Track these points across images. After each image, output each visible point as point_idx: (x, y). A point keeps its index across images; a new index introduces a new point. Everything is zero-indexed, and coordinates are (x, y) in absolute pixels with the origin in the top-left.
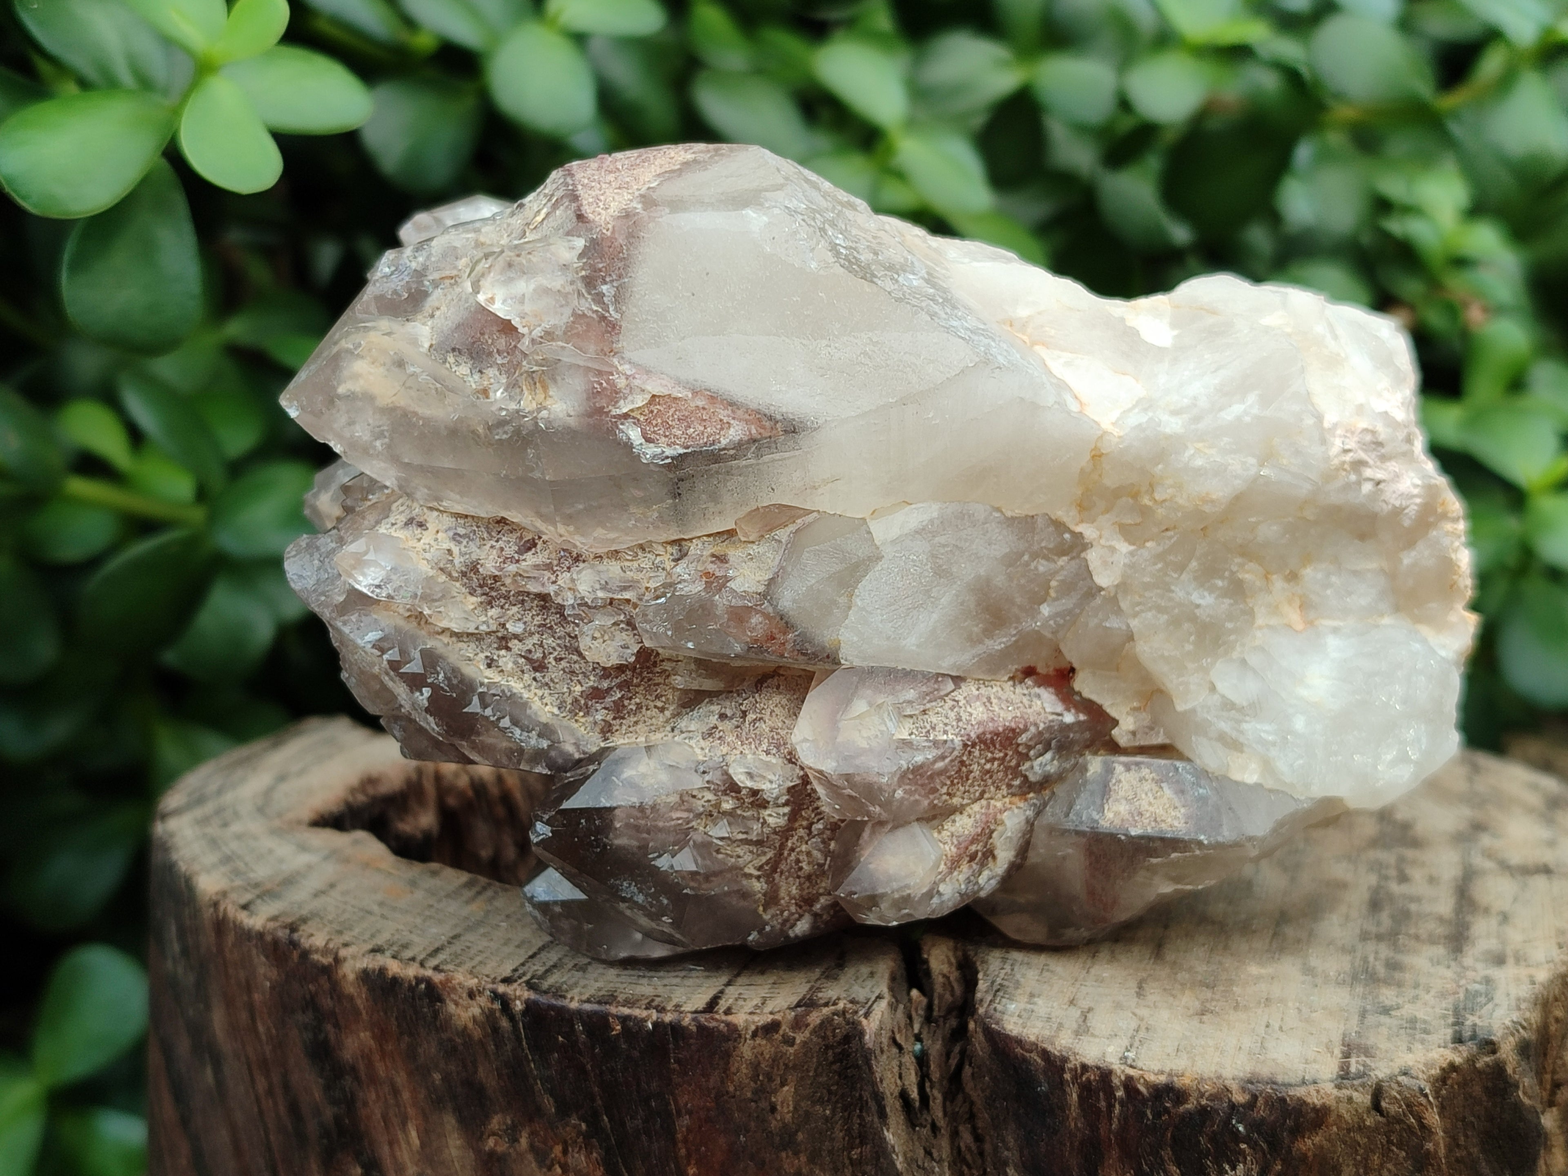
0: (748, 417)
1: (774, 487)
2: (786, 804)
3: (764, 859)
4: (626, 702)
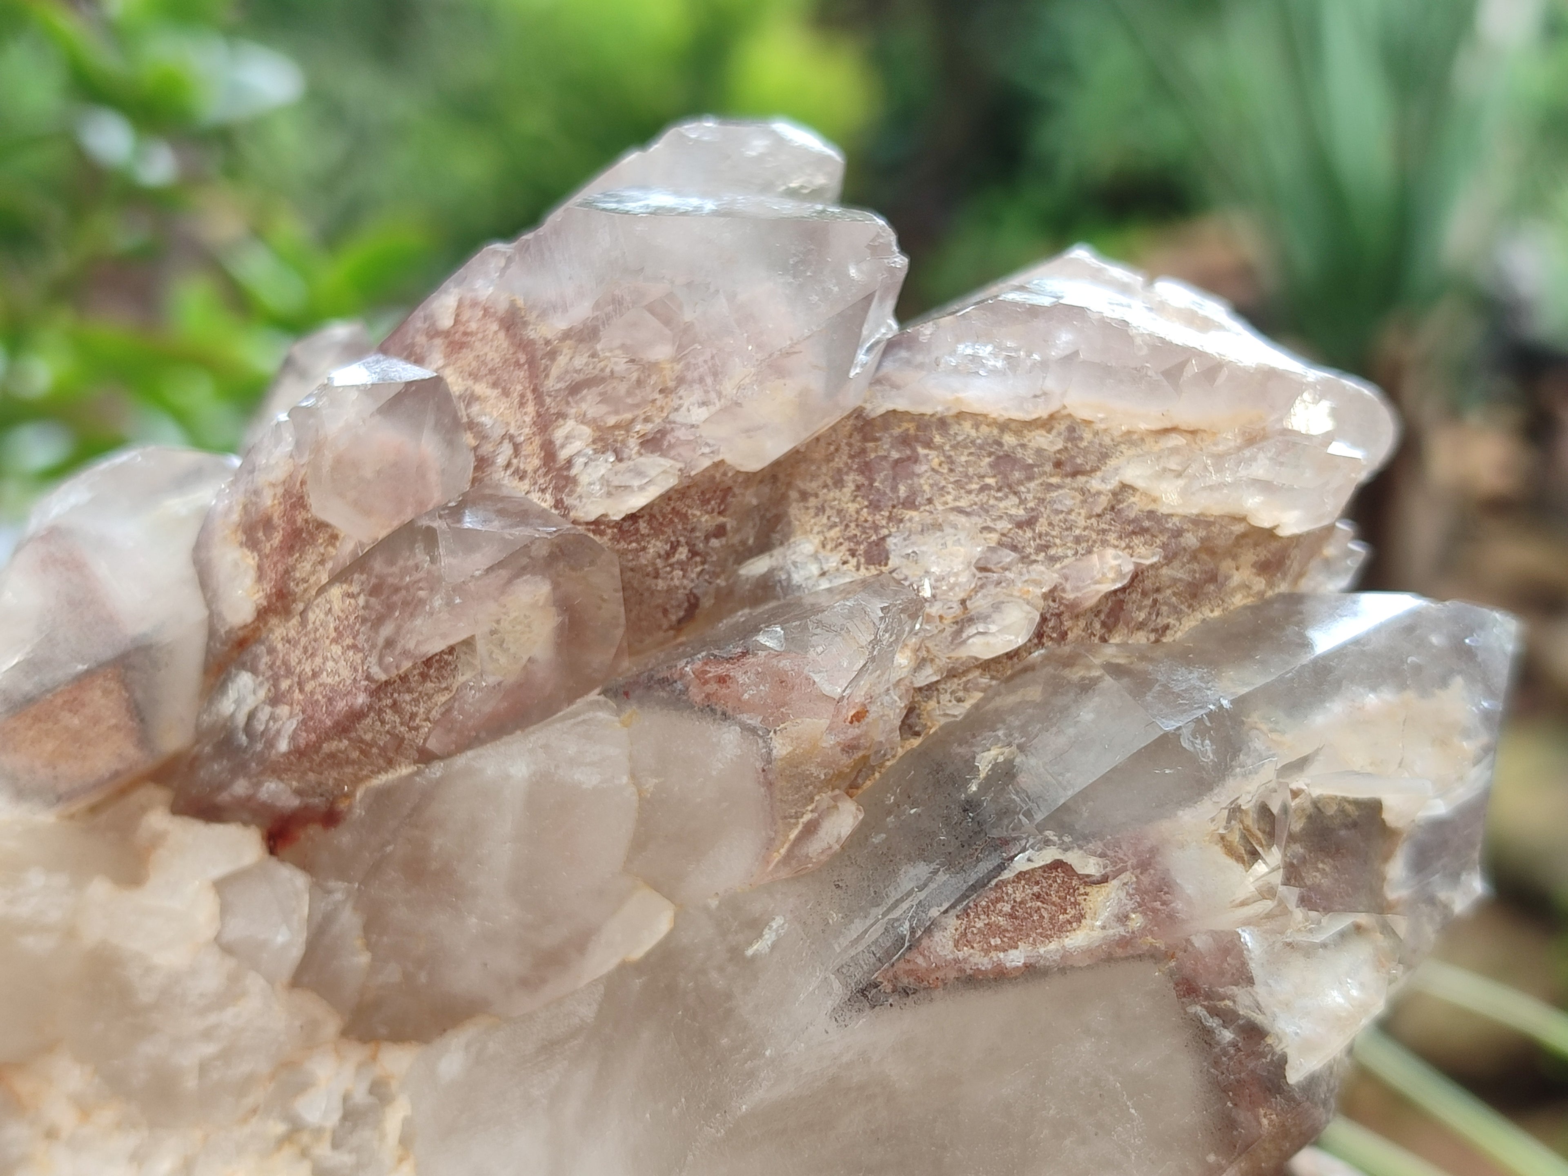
0: (938, 975)
1: (839, 892)
2: (569, 463)
3: (554, 372)
4: (860, 479)
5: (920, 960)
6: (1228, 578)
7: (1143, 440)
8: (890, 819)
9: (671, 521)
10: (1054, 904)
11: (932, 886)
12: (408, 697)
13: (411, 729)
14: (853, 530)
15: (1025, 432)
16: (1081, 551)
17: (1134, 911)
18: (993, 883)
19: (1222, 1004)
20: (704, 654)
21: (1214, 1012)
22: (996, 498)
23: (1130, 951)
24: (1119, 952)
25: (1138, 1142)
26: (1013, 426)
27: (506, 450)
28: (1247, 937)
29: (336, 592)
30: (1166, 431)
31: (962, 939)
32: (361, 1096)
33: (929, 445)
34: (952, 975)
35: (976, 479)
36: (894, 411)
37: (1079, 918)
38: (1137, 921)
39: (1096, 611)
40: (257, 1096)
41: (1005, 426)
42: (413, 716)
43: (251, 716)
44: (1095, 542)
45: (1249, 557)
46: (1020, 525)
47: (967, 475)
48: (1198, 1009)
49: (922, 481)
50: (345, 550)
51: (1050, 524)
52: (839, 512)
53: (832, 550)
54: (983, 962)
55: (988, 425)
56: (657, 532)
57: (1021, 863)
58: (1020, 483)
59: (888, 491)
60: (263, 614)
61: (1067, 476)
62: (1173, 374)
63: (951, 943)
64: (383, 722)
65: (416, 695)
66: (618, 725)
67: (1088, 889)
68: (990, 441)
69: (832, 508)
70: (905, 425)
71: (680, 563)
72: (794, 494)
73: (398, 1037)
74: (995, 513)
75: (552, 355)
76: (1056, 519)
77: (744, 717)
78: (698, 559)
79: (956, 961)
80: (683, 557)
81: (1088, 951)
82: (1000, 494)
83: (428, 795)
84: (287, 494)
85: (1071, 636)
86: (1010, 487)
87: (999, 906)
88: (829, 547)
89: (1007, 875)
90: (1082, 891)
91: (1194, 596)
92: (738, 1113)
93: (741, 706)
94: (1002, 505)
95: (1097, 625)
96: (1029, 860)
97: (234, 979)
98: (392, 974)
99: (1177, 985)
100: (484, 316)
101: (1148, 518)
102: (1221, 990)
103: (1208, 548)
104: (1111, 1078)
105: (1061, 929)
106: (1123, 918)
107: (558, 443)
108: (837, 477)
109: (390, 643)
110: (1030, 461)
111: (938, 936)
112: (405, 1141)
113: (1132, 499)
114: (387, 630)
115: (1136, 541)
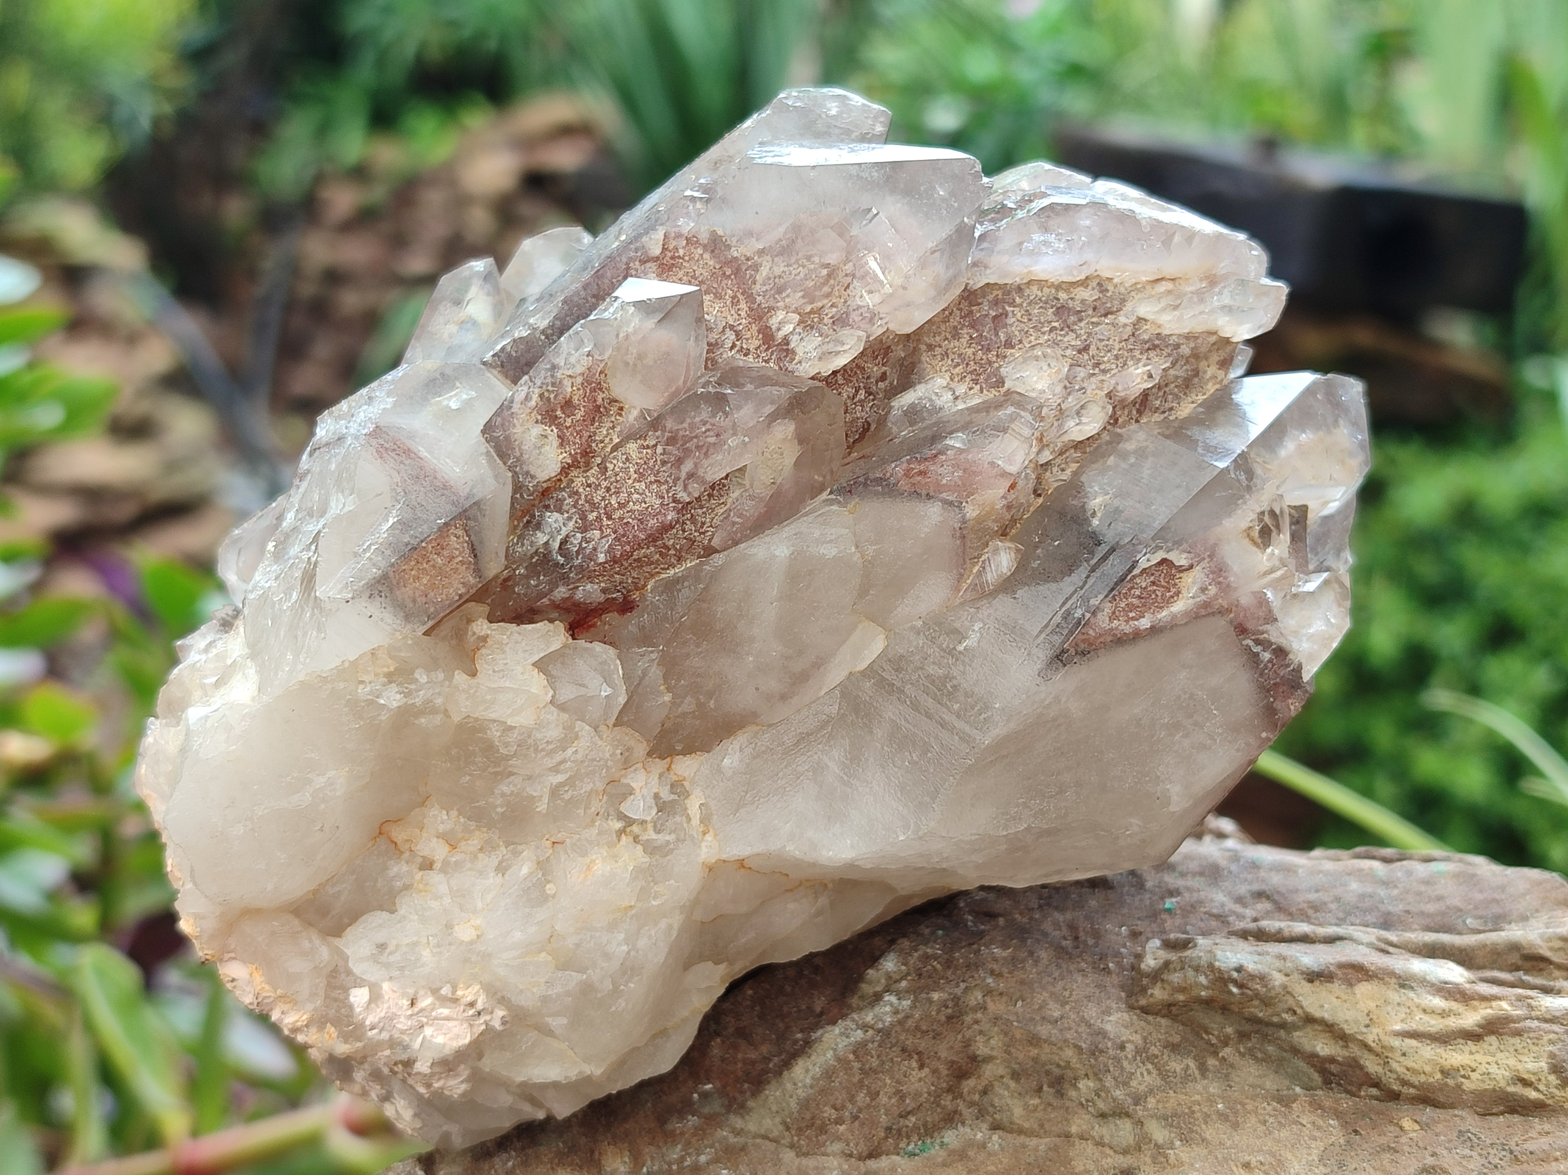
0: (1101, 640)
2: (786, 340)
3: (759, 279)
4: (972, 332)
5: (1091, 632)
6: (1205, 372)
7: (1144, 287)
8: (1039, 551)
9: (856, 373)
10: (1163, 587)
11: (1087, 587)
12: (700, 511)
13: (701, 533)
14: (972, 366)
15: (1072, 289)
16: (1120, 365)
17: (1210, 584)
18: (1129, 578)
19: (1262, 637)
20: (908, 457)
21: (1258, 642)
22: (1061, 335)
23: (1210, 610)
24: (1203, 612)
25: (1220, 731)
26: (1064, 286)
27: (731, 336)
28: (1269, 595)
29: (632, 447)
30: (1157, 281)
31: (1113, 616)
32: (666, 795)
33: (1012, 304)
34: (1109, 638)
35: (1046, 325)
36: (988, 284)
37: (1178, 593)
38: (1213, 590)
39: (1134, 403)
40: (596, 805)
41: (1058, 287)
42: (703, 523)
43: (564, 542)
44: (1127, 358)
45: (1215, 358)
46: (1079, 352)
47: (1040, 322)
48: (1249, 642)
49: (1013, 329)
50: (631, 416)
51: (1098, 349)
52: (960, 355)
53: (958, 382)
54: (1127, 629)
55: (1048, 287)
56: (848, 381)
57: (1143, 564)
58: (1075, 323)
59: (993, 337)
60: (565, 470)
61: (1101, 316)
62: (1167, 242)
63: (1107, 619)
64: (684, 531)
65: (705, 509)
66: (846, 513)
67: (1181, 575)
68: (1051, 298)
69: (954, 353)
70: (995, 293)
71: (860, 401)
72: (923, 347)
73: (688, 750)
74: (1063, 346)
75: (756, 268)
76: (1101, 345)
77: (944, 495)
78: (871, 397)
79: (1112, 629)
80: (863, 397)
81: (1186, 613)
82: (1062, 333)
83: (714, 576)
84: (587, 381)
85: (1120, 420)
86: (1068, 327)
87: (1132, 592)
88: (956, 380)
89: (1136, 571)
90: (1178, 576)
91: (1187, 387)
92: (983, 747)
93: (940, 488)
94: (1066, 339)
95: (1134, 412)
96: (1148, 560)
97: (569, 728)
98: (688, 705)
99: (1235, 628)
100: (687, 244)
101: (1157, 338)
102: (1261, 628)
103: (1196, 355)
104: (1199, 693)
105: (1168, 601)
106: (1203, 590)
107: (774, 328)
108: (954, 332)
109: (691, 476)
110: (1079, 309)
111: (1099, 615)
112: (705, 820)
113: (1145, 327)
114: (687, 466)
115: (1152, 355)
